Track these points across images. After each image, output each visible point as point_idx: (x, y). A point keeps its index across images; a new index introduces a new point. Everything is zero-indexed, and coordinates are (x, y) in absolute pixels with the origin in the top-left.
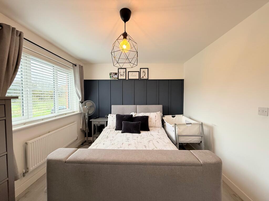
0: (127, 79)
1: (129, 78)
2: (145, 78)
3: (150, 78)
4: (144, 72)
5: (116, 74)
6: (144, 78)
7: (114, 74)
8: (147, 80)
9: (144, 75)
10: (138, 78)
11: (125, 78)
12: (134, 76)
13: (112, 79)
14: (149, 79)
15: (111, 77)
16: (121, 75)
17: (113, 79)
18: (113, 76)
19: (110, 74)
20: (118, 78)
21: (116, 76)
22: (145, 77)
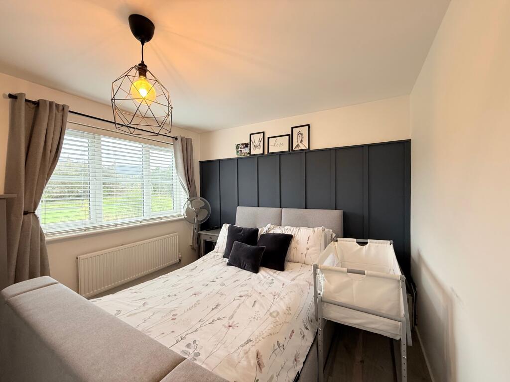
0: (266, 153)
1: (270, 152)
2: (302, 147)
3: (315, 146)
4: (299, 133)
5: (246, 145)
6: (300, 149)
7: (243, 147)
8: (307, 151)
9: (301, 142)
10: (288, 150)
11: (262, 152)
12: (279, 146)
13: (239, 156)
14: (312, 148)
15: (238, 152)
16: (255, 146)
17: (242, 156)
18: (242, 149)
19: (237, 147)
20: (250, 153)
21: (247, 150)
22: (304, 146)
